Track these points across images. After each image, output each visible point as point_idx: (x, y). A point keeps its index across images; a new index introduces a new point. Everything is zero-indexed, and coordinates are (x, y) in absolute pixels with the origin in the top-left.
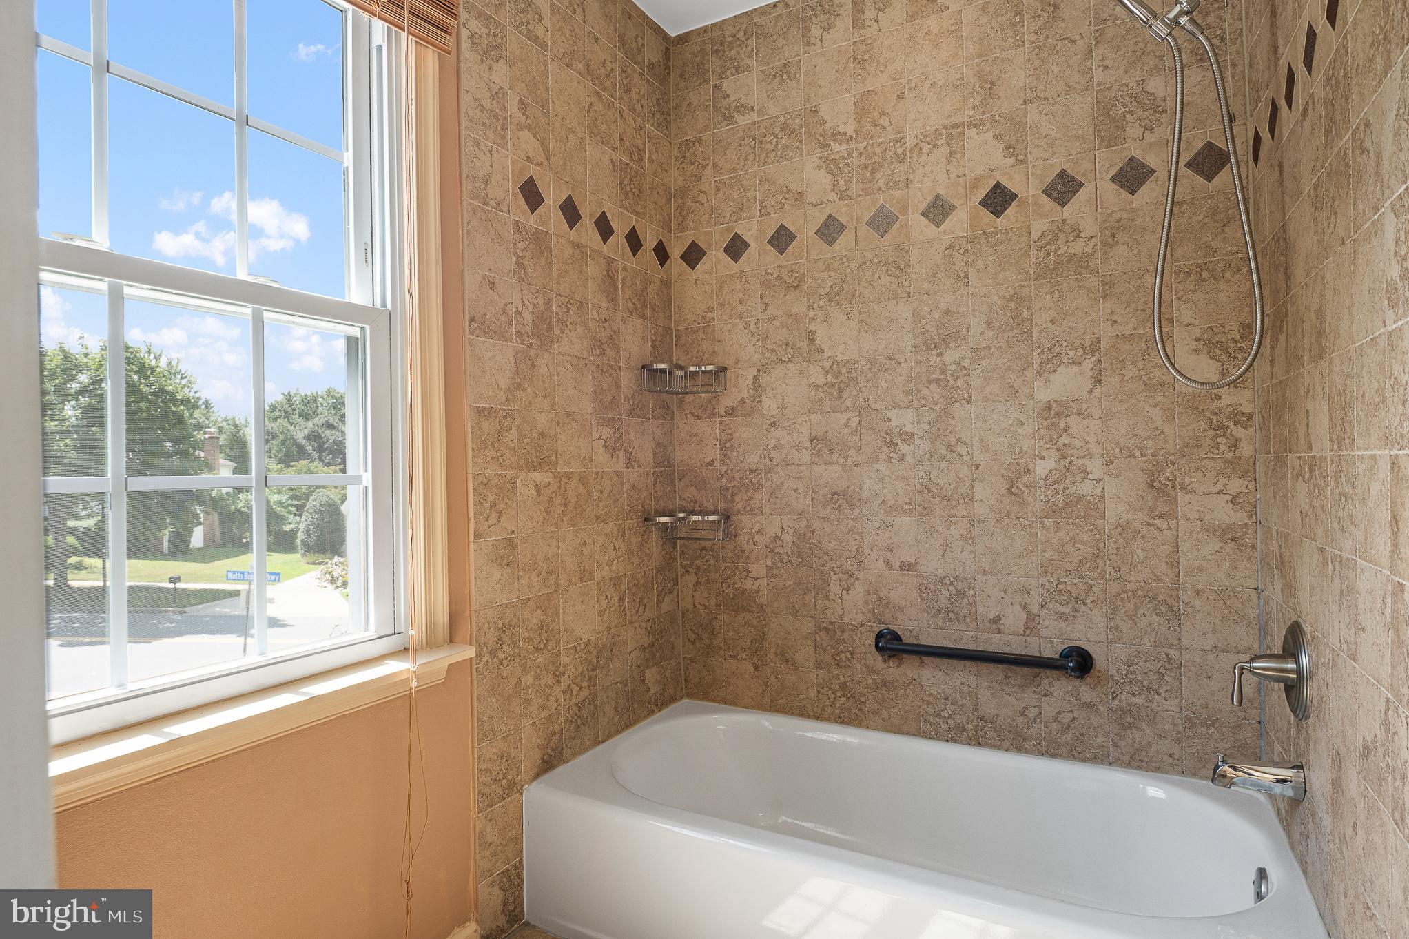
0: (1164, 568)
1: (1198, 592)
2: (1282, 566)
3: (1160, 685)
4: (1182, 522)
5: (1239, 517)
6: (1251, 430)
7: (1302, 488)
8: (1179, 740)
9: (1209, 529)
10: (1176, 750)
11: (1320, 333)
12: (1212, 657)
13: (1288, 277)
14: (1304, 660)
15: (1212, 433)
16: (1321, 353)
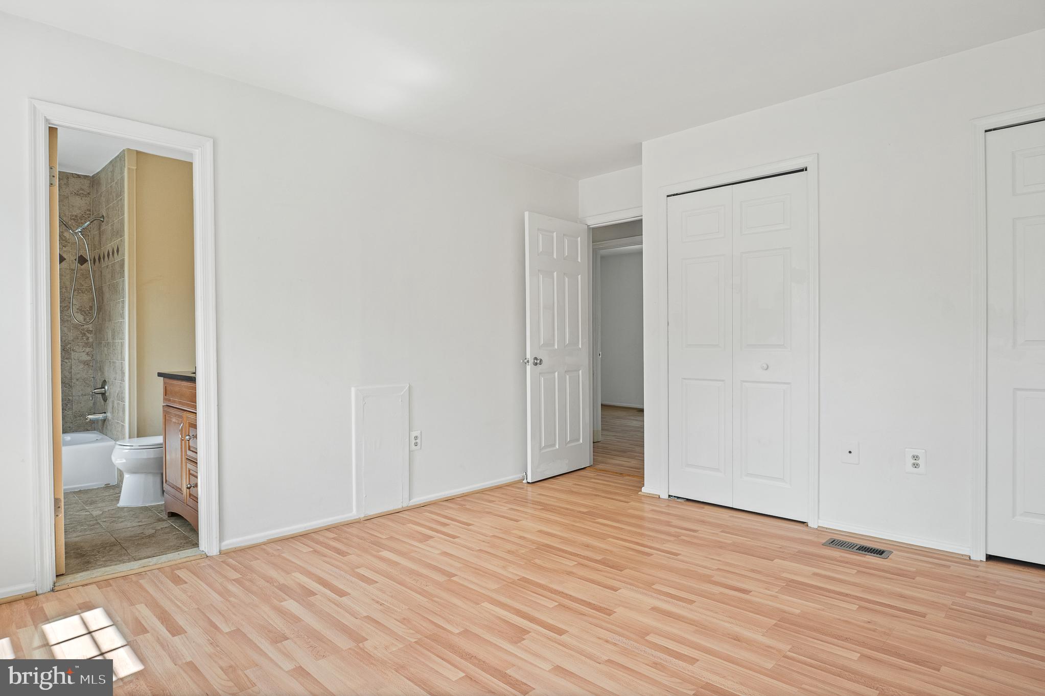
0: (67, 373)
1: (77, 380)
2: (101, 369)
3: (66, 408)
4: (73, 360)
5: (89, 358)
6: (92, 335)
7: (106, 349)
8: (72, 422)
9: (80, 362)
10: (71, 425)
11: (110, 316)
12: (81, 397)
13: (103, 300)
14: (106, 388)
15: (81, 335)
16: (110, 320)
